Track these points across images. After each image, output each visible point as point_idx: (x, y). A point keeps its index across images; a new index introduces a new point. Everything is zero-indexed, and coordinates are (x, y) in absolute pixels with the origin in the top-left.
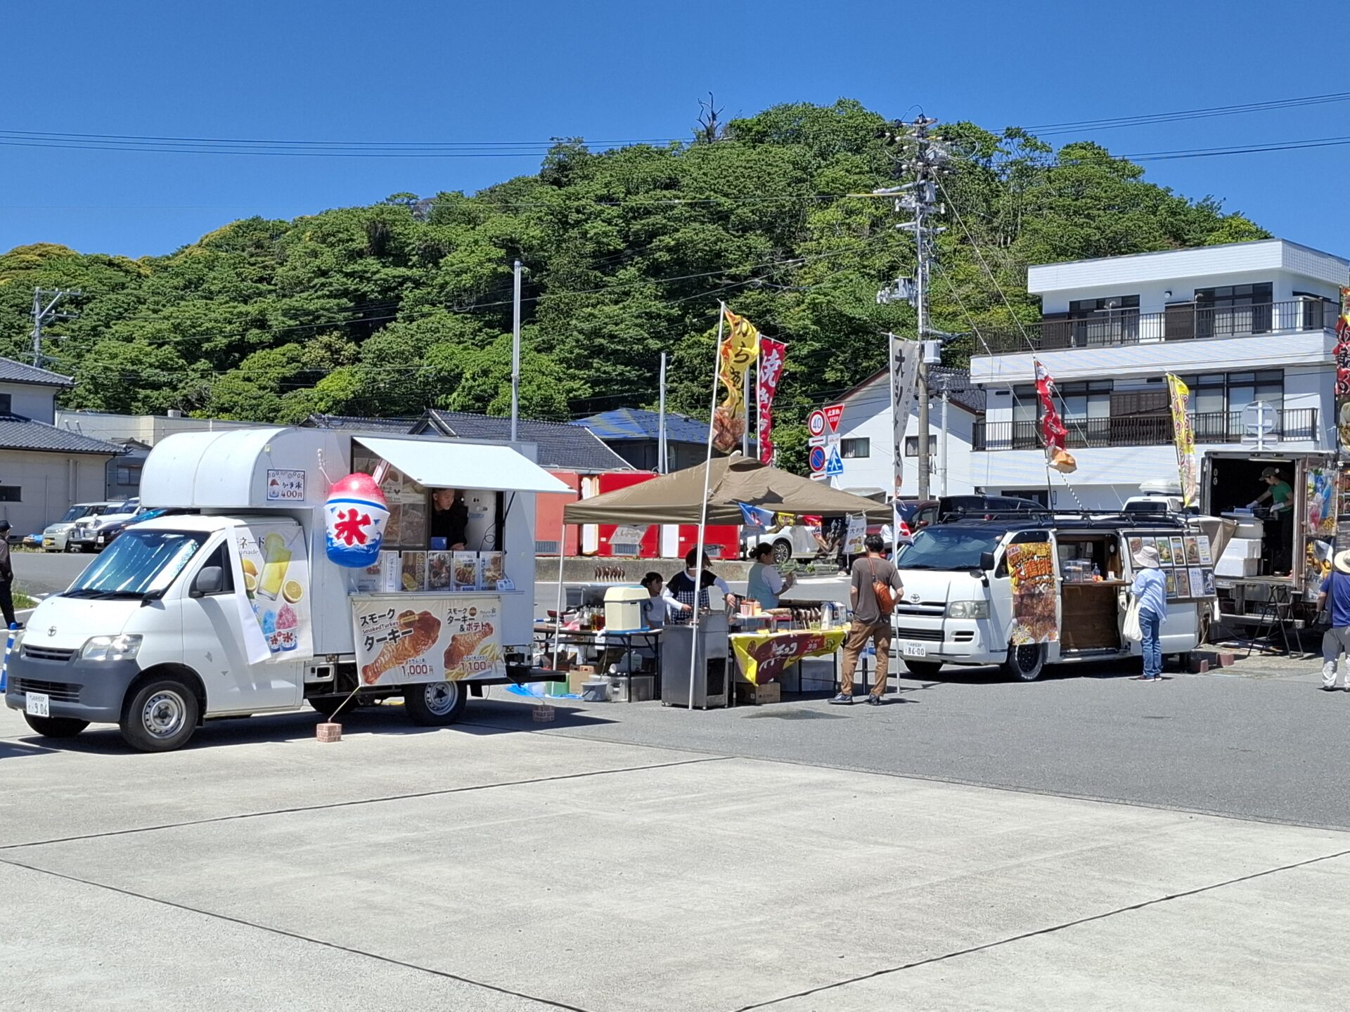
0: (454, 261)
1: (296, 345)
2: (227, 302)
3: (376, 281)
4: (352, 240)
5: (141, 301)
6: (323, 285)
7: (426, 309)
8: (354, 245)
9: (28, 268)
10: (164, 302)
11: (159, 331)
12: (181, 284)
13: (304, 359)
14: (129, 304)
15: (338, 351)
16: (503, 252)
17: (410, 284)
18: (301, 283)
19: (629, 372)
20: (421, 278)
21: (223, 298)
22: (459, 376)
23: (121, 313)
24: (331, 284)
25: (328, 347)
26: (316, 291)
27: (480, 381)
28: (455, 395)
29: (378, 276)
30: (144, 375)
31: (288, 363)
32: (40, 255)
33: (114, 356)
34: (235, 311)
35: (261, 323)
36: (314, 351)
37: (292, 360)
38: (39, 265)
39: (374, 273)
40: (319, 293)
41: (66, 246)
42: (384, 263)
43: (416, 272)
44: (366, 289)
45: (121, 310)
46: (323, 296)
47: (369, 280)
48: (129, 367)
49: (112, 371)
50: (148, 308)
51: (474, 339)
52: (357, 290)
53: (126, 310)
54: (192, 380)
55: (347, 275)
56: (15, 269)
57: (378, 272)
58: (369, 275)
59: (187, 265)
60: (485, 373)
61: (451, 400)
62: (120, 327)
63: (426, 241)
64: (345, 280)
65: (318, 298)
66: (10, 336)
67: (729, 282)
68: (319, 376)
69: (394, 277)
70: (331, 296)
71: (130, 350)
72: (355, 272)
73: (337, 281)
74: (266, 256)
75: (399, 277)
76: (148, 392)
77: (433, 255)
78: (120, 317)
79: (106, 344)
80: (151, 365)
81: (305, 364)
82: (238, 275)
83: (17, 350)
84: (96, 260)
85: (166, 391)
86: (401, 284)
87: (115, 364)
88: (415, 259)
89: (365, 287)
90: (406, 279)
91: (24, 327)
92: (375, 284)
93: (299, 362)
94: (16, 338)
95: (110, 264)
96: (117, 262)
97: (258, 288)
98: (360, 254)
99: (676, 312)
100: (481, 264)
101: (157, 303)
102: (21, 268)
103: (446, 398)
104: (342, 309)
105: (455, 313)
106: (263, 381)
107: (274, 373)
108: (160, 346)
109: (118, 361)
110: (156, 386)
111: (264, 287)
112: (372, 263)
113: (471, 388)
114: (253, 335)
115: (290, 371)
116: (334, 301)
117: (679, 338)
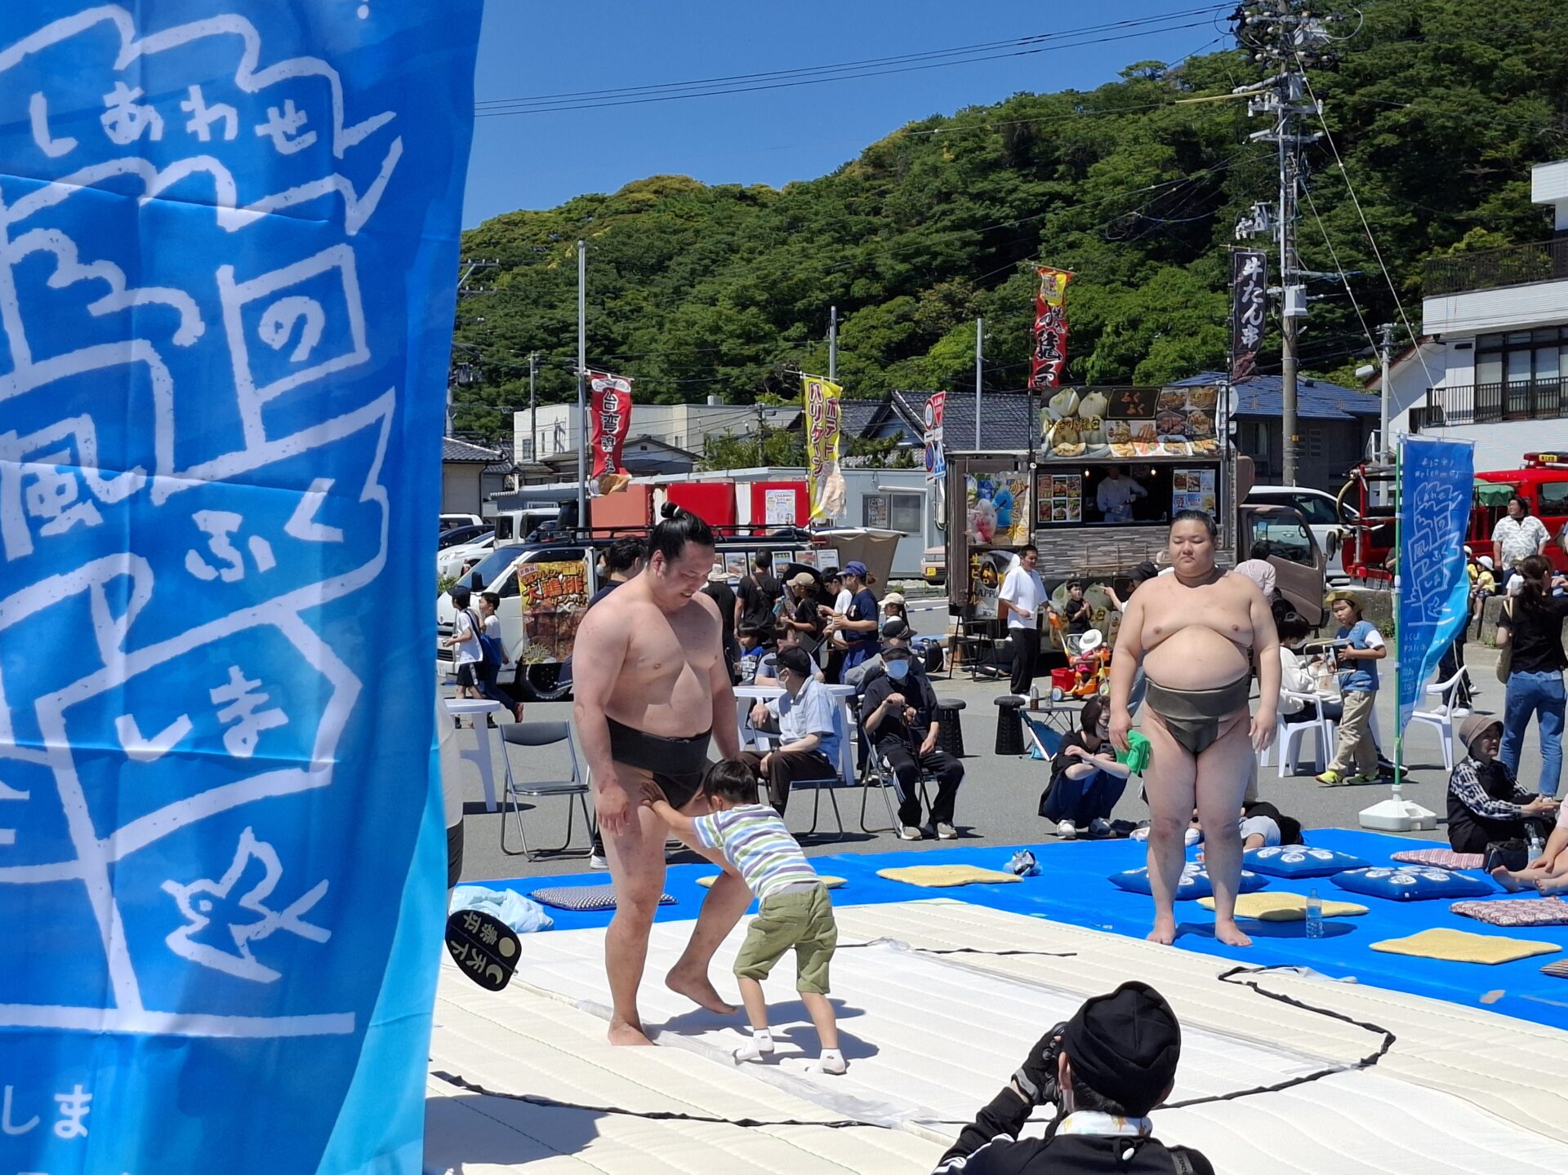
0: (1108, 168)
1: (907, 298)
2: (828, 245)
3: (1011, 202)
4: (983, 148)
5: (733, 250)
6: (944, 213)
7: (1074, 236)
8: (984, 155)
9: (639, 211)
10: (761, 248)
11: (746, 288)
12: (785, 224)
13: (917, 316)
14: (718, 254)
15: (961, 303)
16: (1170, 151)
17: (1059, 203)
18: (921, 214)
19: (1331, 311)
20: (1074, 194)
21: (825, 238)
22: (1098, 332)
23: (706, 267)
24: (952, 211)
25: (948, 298)
26: (936, 223)
27: (1126, 335)
28: (1094, 357)
29: (1014, 196)
30: (724, 348)
31: (897, 323)
32: (656, 192)
33: (690, 324)
34: (838, 256)
35: (868, 270)
36: (931, 302)
37: (905, 317)
38: (651, 206)
39: (1011, 192)
40: (939, 225)
41: (689, 176)
42: (1025, 176)
43: (1066, 187)
44: (998, 214)
45: (707, 261)
46: (944, 229)
47: (1002, 202)
48: (710, 338)
49: (687, 344)
50: (742, 258)
51: (1133, 276)
52: (987, 216)
53: (714, 262)
54: (782, 351)
55: (978, 197)
56: (623, 213)
57: (1015, 190)
58: (1003, 194)
59: (790, 197)
60: (1134, 324)
61: (1088, 365)
62: (704, 288)
63: (1076, 142)
64: (970, 205)
65: (937, 231)
66: (603, 303)
67: (1487, 170)
68: (934, 338)
69: (1037, 195)
70: (956, 227)
71: (705, 316)
72: (984, 192)
73: (963, 207)
74: (884, 177)
75: (1043, 195)
76: (728, 369)
77: (1084, 158)
78: (706, 271)
79: (689, 309)
80: (732, 335)
81: (917, 323)
82: (848, 207)
83: (610, 321)
84: (724, 193)
85: (751, 367)
86: (1047, 204)
87: (691, 335)
88: (1061, 168)
89: (996, 212)
90: (1053, 196)
91: (622, 289)
92: (1011, 207)
93: (911, 320)
94: (610, 304)
95: (742, 197)
96: (749, 193)
97: (870, 223)
98: (995, 165)
99: (1407, 220)
100: (1138, 169)
101: (751, 251)
102: (631, 212)
103: (1084, 361)
104: (966, 243)
105: (1108, 242)
106: (864, 348)
107: (878, 337)
108: (745, 307)
109: (696, 328)
110: (738, 361)
111: (876, 220)
112: (1007, 178)
113: (1113, 346)
114: (859, 288)
115: (897, 335)
116: (956, 235)
117: (1411, 258)
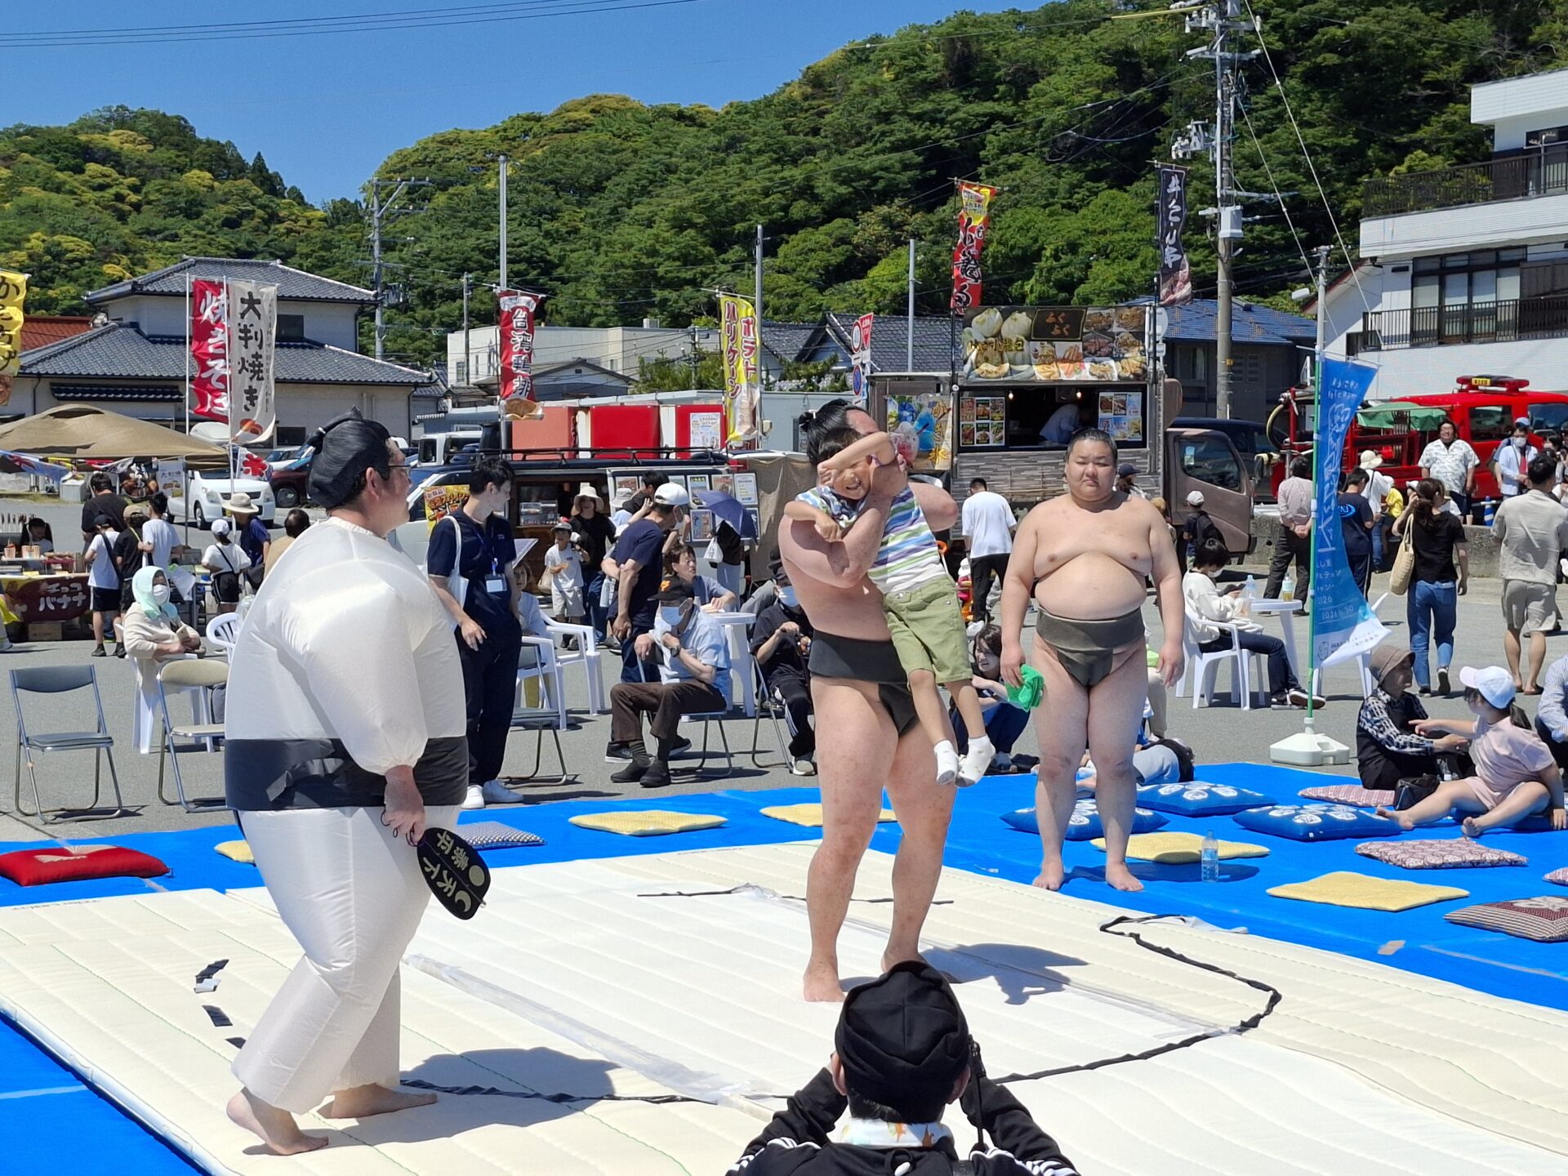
0: (1048, 89)
1: (846, 220)
2: (768, 166)
3: (952, 123)
4: (923, 68)
5: (670, 170)
6: (883, 134)
7: (1014, 158)
8: (922, 75)
9: (575, 130)
10: (699, 169)
11: (682, 210)
12: (723, 144)
13: (855, 240)
14: (655, 174)
15: (900, 226)
16: (1111, 71)
17: (999, 125)
18: (859, 134)
19: (1270, 233)
20: (1015, 115)
21: (765, 158)
22: (1037, 255)
23: (644, 187)
24: (892, 132)
25: (886, 220)
26: (875, 144)
27: (1065, 259)
28: (1032, 281)
29: (954, 116)
30: (661, 271)
31: (835, 245)
32: (593, 111)
33: (628, 246)
34: (777, 177)
35: (807, 191)
36: (869, 226)
37: (843, 241)
38: (589, 125)
39: (951, 112)
40: (879, 146)
41: (627, 96)
42: (966, 98)
43: (1006, 108)
44: (938, 135)
45: (644, 182)
46: (883, 151)
47: (943, 122)
48: (645, 260)
49: (623, 266)
50: (679, 179)
51: (1071, 197)
52: (928, 137)
53: (651, 182)
54: (720, 274)
55: (919, 118)
56: (558, 132)
57: (956, 110)
58: (943, 115)
59: (729, 117)
60: (1073, 248)
61: (1027, 288)
62: (642, 209)
63: (1017, 61)
64: (910, 125)
65: (877, 153)
66: (539, 225)
67: (1429, 92)
68: (872, 261)
69: (977, 115)
70: (896, 148)
71: (642, 238)
72: (925, 113)
73: (902, 128)
74: (823, 98)
75: (985, 115)
76: (666, 293)
77: (1025, 79)
78: (644, 192)
79: (626, 232)
80: (669, 257)
81: (857, 247)
82: (787, 127)
83: (547, 242)
84: (662, 113)
85: (688, 290)
86: (987, 125)
87: (628, 257)
88: (1002, 88)
89: (937, 132)
90: (994, 117)
91: (558, 211)
92: (952, 127)
93: (850, 243)
94: (547, 226)
95: (680, 117)
96: (688, 113)
97: (808, 143)
98: (934, 86)
100: (1078, 90)
101: (690, 171)
102: (566, 131)
103: (1022, 286)
104: (906, 167)
105: (1048, 163)
106: (802, 271)
107: (816, 260)
108: (682, 229)
109: (633, 251)
110: (677, 284)
111: (815, 141)
112: (948, 99)
113: (1051, 270)
114: (798, 210)
115: (836, 257)
116: (896, 156)
117: (1352, 181)
